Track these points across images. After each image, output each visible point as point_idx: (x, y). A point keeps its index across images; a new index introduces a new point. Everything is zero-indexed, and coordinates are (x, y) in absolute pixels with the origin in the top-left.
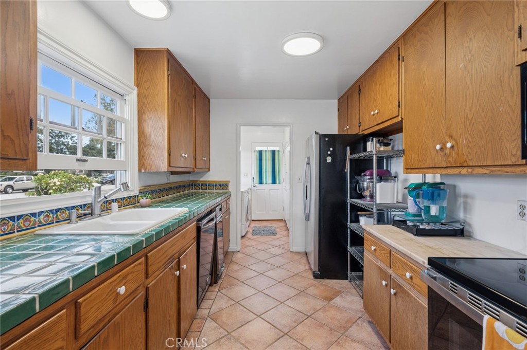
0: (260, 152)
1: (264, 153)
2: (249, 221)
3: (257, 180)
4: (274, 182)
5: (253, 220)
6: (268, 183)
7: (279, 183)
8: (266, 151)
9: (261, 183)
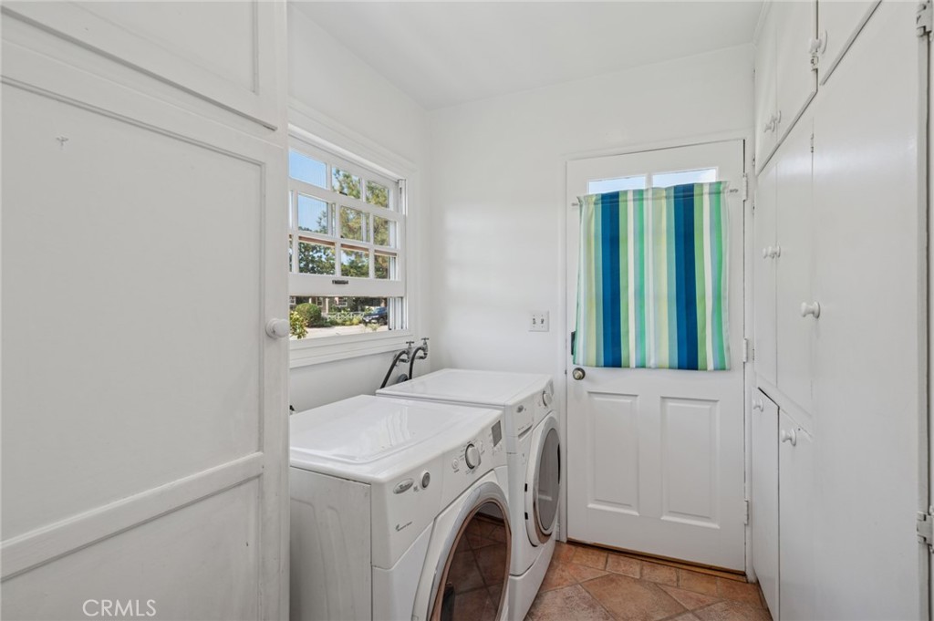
0: (611, 203)
1: (631, 205)
2: (550, 543)
3: (590, 345)
4: (688, 359)
5: (571, 542)
6: (652, 362)
7: (721, 368)
8: (639, 194)
9: (613, 358)
